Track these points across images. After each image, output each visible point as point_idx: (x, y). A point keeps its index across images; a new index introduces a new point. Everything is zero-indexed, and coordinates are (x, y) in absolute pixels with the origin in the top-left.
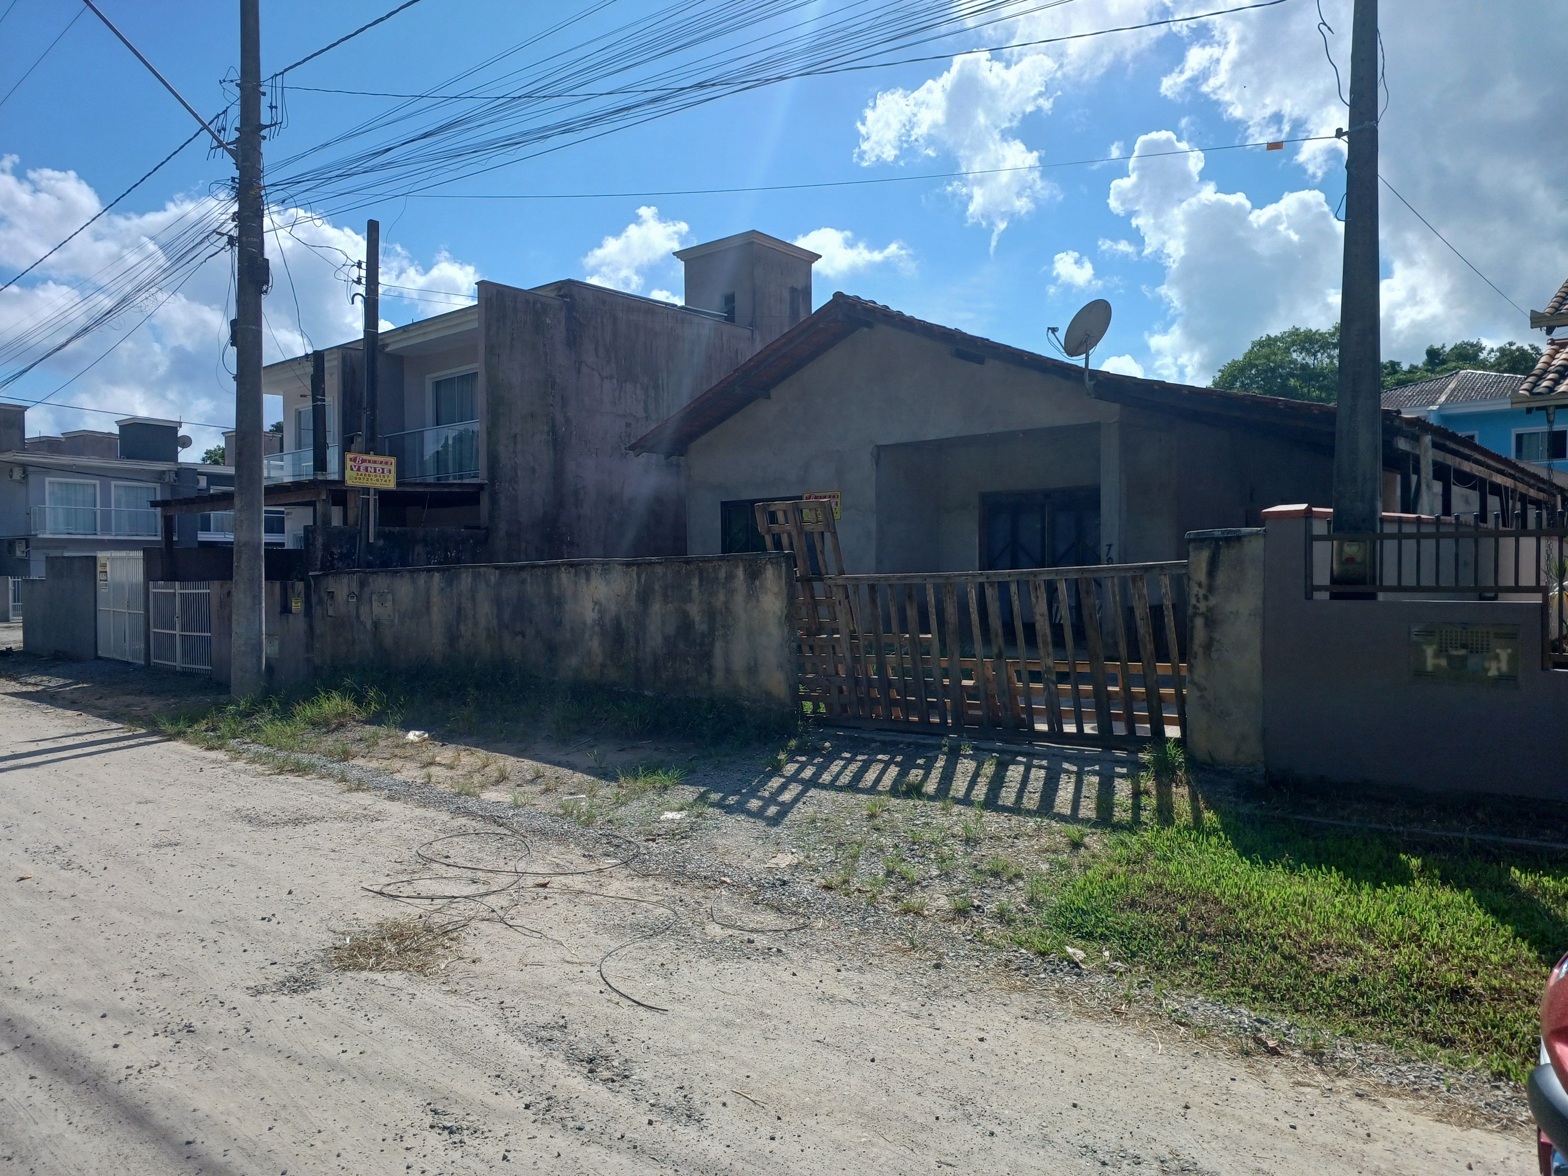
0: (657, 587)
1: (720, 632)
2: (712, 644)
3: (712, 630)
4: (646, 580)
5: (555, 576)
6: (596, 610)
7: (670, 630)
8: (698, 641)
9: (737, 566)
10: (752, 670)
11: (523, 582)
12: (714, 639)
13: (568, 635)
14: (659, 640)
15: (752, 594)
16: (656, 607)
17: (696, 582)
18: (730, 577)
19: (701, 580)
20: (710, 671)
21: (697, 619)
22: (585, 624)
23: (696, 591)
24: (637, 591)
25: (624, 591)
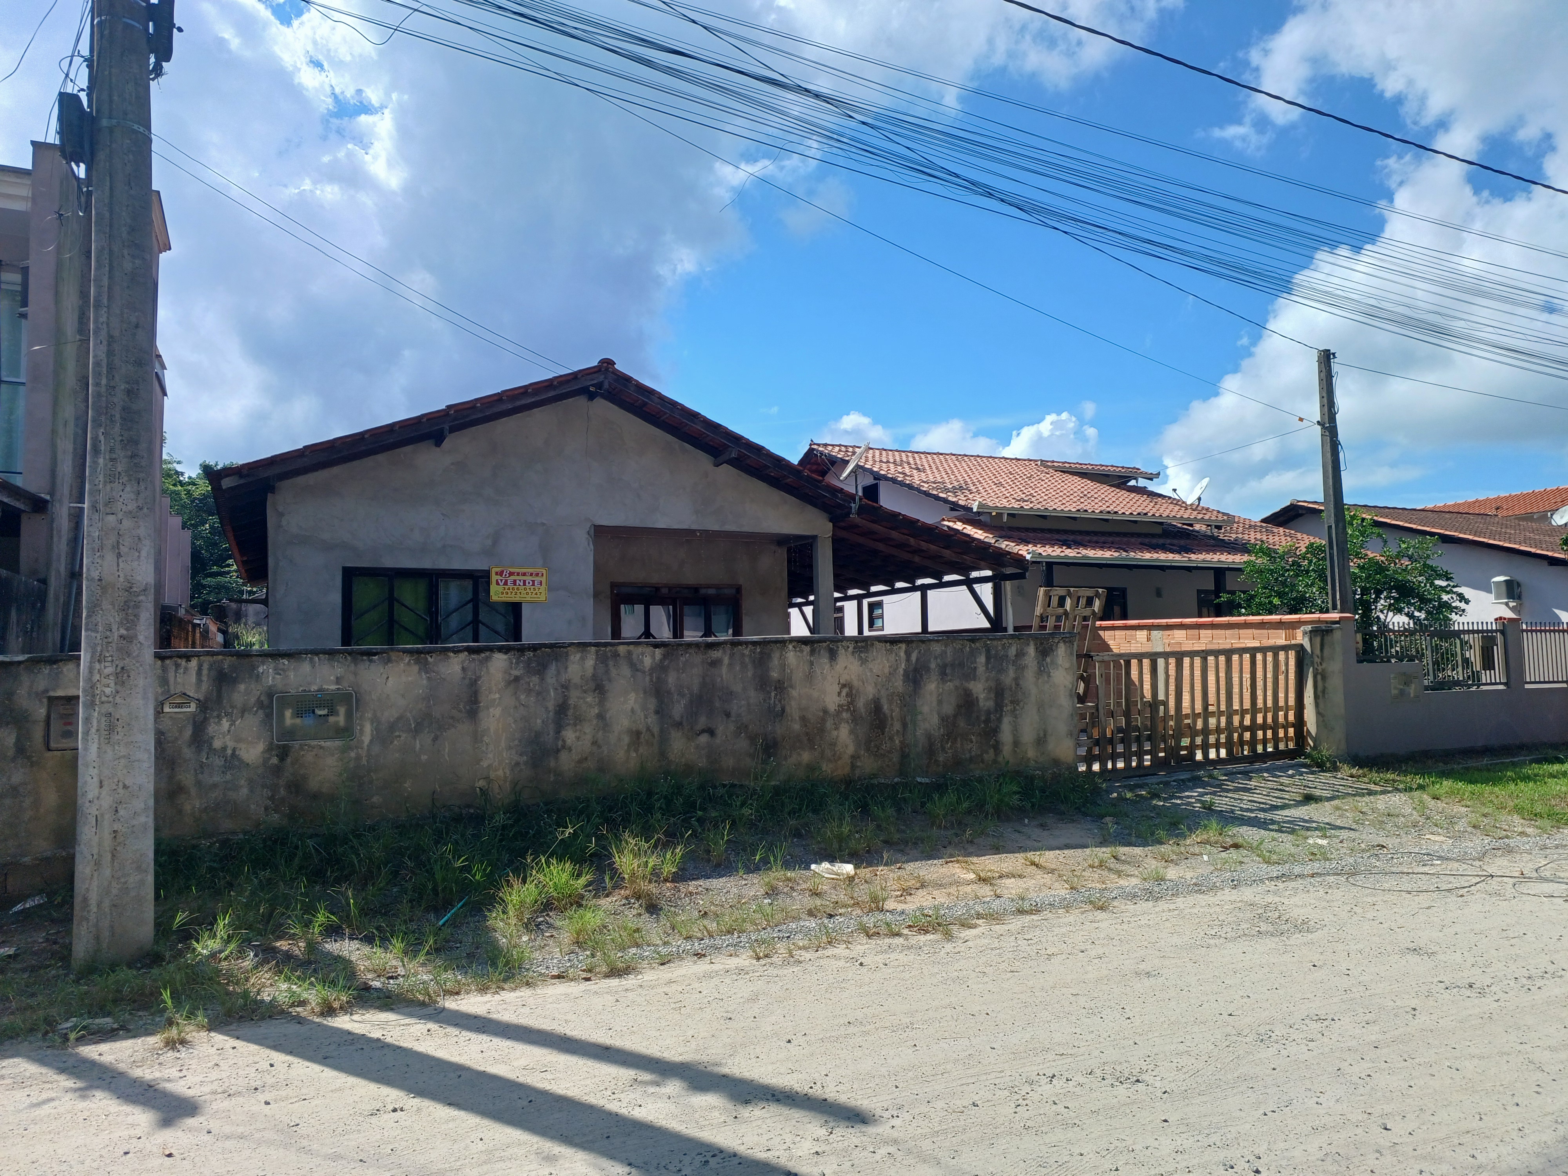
0: (933, 665)
1: (1009, 708)
2: (999, 720)
3: (999, 707)
4: (917, 659)
5: (776, 656)
6: (844, 693)
7: (949, 709)
8: (983, 718)
9: (1028, 645)
10: (1041, 741)
11: (715, 663)
12: (1001, 716)
13: (797, 727)
14: (935, 720)
15: (1042, 670)
16: (931, 687)
17: (982, 659)
18: (1020, 654)
19: (988, 658)
20: (997, 748)
21: (982, 696)
22: (825, 711)
23: (981, 669)
24: (904, 670)
25: (887, 670)
